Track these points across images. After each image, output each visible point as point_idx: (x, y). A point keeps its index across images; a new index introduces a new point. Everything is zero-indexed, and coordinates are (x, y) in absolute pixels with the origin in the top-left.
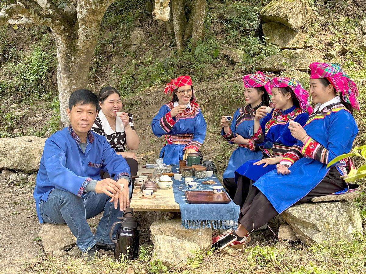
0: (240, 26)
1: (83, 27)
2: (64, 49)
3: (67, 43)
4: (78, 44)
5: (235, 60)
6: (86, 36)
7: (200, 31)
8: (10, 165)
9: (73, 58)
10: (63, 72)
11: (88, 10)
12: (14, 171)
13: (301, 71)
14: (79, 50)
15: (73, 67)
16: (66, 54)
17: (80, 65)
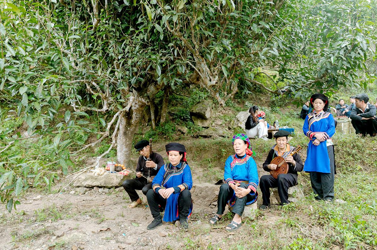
0: (181, 117)
1: (135, 113)
2: (125, 124)
3: (127, 121)
4: (132, 121)
5: (184, 132)
6: (137, 118)
7: (165, 118)
8: (99, 184)
9: (129, 128)
10: (123, 135)
11: (139, 105)
12: (100, 187)
13: (220, 136)
14: (132, 124)
15: (128, 133)
16: (126, 126)
17: (132, 132)
